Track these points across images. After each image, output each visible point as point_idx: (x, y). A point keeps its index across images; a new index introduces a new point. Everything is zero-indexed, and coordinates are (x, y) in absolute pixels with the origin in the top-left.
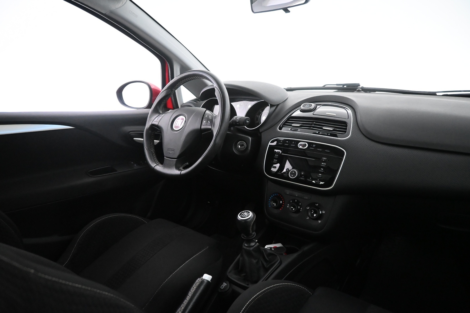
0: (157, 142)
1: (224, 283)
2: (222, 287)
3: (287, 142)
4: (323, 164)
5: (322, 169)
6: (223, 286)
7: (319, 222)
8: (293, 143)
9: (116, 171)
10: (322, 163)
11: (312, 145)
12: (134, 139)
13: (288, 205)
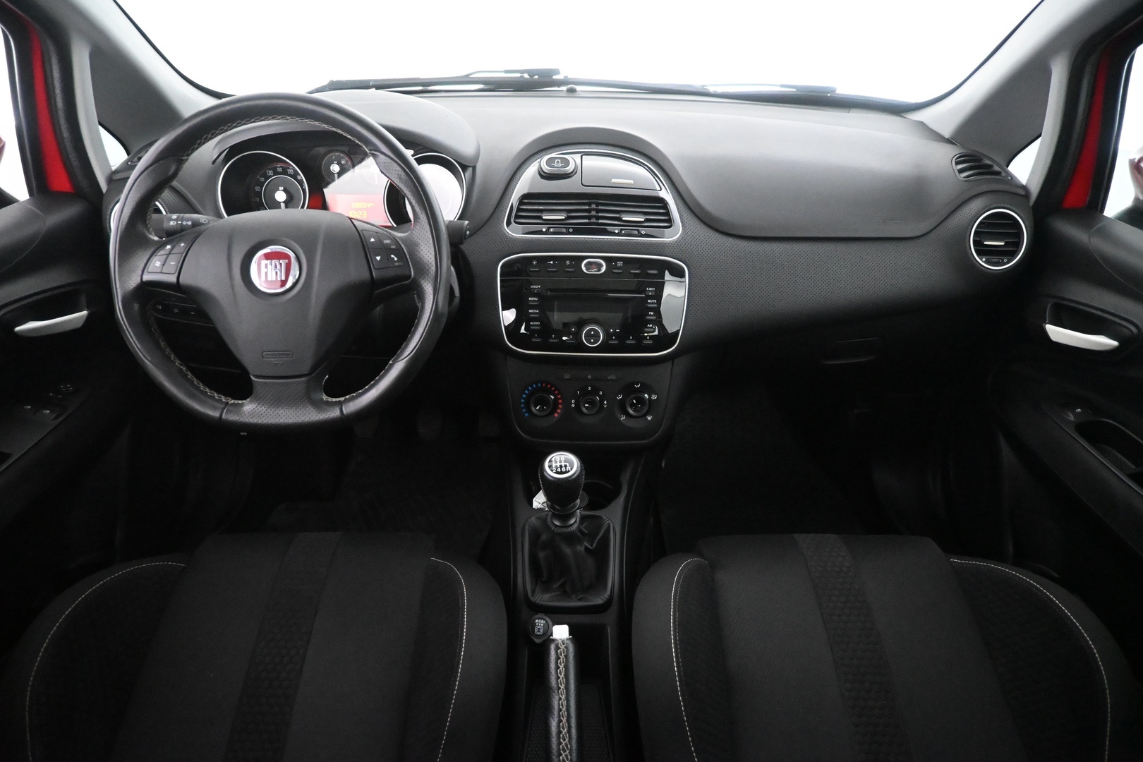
0: (82, 317)
1: (537, 621)
2: (539, 631)
3: (551, 262)
4: (650, 303)
5: (652, 313)
6: (539, 629)
7: (649, 418)
8: (568, 262)
9: (8, 456)
10: (649, 301)
11: (616, 264)
12: (18, 329)
13: (573, 401)
